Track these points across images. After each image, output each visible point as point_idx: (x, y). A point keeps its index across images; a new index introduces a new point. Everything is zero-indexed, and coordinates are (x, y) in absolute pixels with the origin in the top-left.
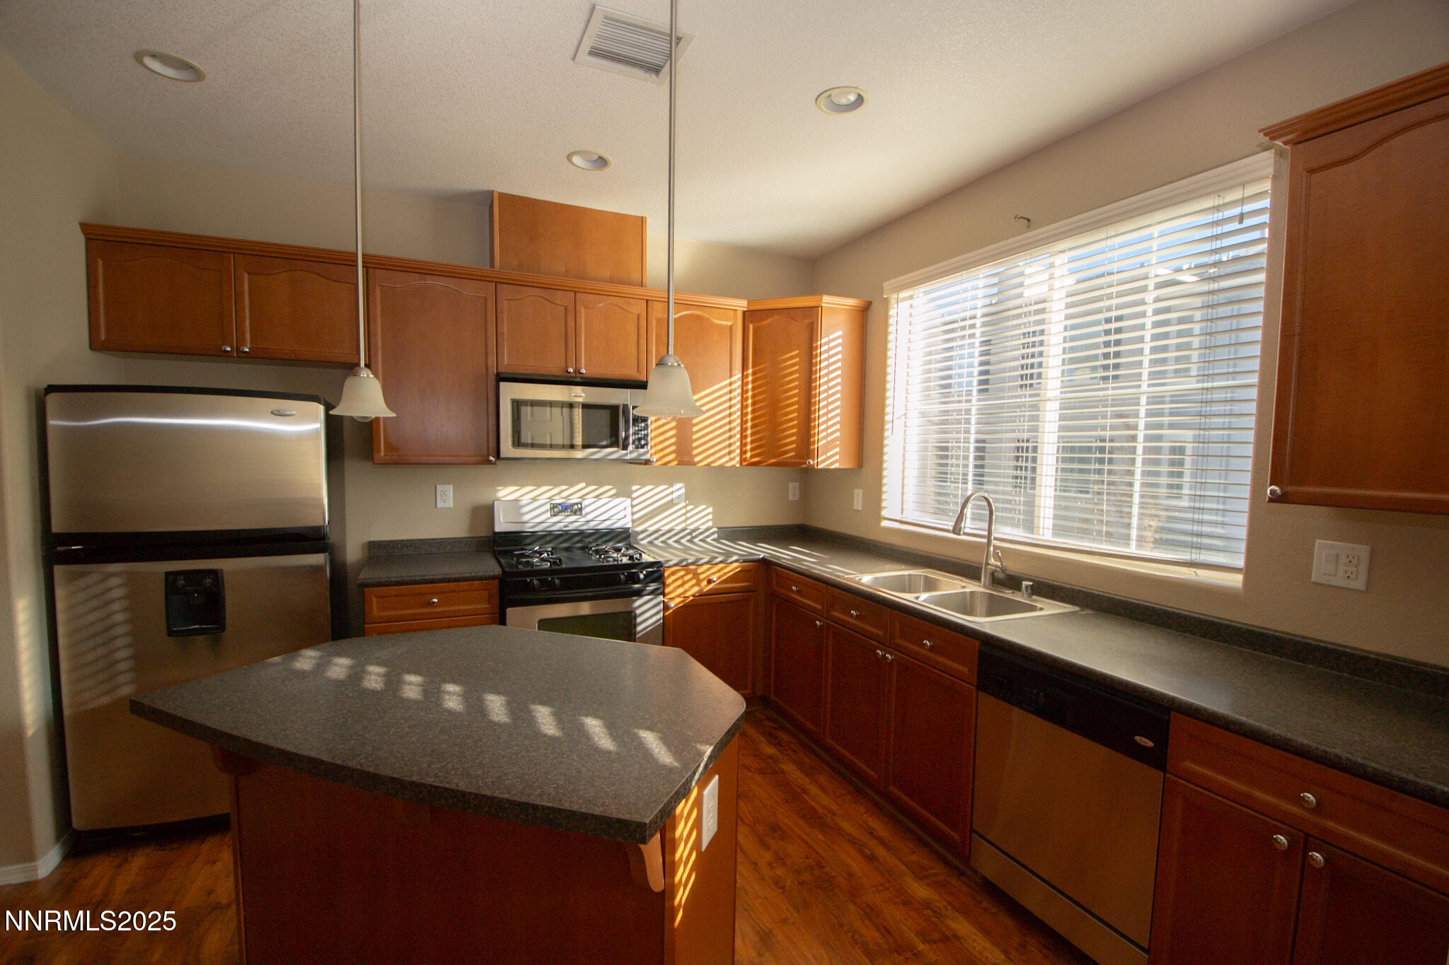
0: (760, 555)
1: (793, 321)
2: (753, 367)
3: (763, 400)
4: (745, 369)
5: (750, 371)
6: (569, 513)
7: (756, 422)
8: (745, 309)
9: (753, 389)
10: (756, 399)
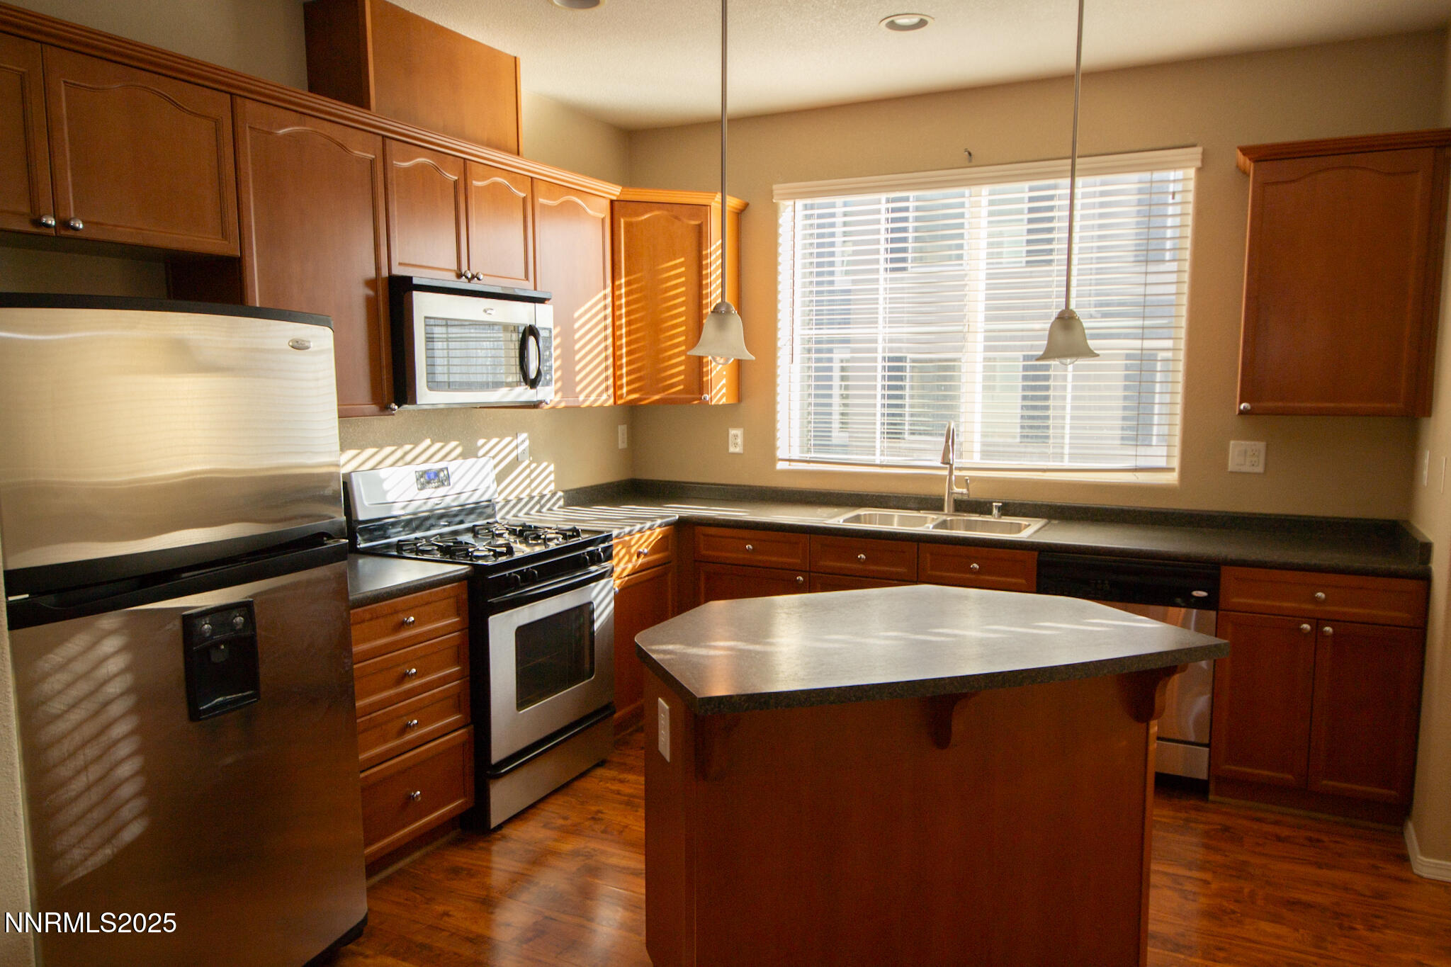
0: (674, 516)
1: (676, 220)
2: (626, 276)
3: (640, 320)
4: (617, 277)
5: (623, 280)
6: (436, 484)
7: (633, 347)
8: (615, 198)
9: (628, 304)
10: (632, 317)
